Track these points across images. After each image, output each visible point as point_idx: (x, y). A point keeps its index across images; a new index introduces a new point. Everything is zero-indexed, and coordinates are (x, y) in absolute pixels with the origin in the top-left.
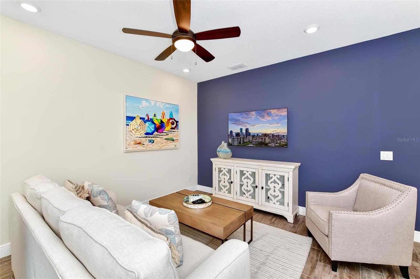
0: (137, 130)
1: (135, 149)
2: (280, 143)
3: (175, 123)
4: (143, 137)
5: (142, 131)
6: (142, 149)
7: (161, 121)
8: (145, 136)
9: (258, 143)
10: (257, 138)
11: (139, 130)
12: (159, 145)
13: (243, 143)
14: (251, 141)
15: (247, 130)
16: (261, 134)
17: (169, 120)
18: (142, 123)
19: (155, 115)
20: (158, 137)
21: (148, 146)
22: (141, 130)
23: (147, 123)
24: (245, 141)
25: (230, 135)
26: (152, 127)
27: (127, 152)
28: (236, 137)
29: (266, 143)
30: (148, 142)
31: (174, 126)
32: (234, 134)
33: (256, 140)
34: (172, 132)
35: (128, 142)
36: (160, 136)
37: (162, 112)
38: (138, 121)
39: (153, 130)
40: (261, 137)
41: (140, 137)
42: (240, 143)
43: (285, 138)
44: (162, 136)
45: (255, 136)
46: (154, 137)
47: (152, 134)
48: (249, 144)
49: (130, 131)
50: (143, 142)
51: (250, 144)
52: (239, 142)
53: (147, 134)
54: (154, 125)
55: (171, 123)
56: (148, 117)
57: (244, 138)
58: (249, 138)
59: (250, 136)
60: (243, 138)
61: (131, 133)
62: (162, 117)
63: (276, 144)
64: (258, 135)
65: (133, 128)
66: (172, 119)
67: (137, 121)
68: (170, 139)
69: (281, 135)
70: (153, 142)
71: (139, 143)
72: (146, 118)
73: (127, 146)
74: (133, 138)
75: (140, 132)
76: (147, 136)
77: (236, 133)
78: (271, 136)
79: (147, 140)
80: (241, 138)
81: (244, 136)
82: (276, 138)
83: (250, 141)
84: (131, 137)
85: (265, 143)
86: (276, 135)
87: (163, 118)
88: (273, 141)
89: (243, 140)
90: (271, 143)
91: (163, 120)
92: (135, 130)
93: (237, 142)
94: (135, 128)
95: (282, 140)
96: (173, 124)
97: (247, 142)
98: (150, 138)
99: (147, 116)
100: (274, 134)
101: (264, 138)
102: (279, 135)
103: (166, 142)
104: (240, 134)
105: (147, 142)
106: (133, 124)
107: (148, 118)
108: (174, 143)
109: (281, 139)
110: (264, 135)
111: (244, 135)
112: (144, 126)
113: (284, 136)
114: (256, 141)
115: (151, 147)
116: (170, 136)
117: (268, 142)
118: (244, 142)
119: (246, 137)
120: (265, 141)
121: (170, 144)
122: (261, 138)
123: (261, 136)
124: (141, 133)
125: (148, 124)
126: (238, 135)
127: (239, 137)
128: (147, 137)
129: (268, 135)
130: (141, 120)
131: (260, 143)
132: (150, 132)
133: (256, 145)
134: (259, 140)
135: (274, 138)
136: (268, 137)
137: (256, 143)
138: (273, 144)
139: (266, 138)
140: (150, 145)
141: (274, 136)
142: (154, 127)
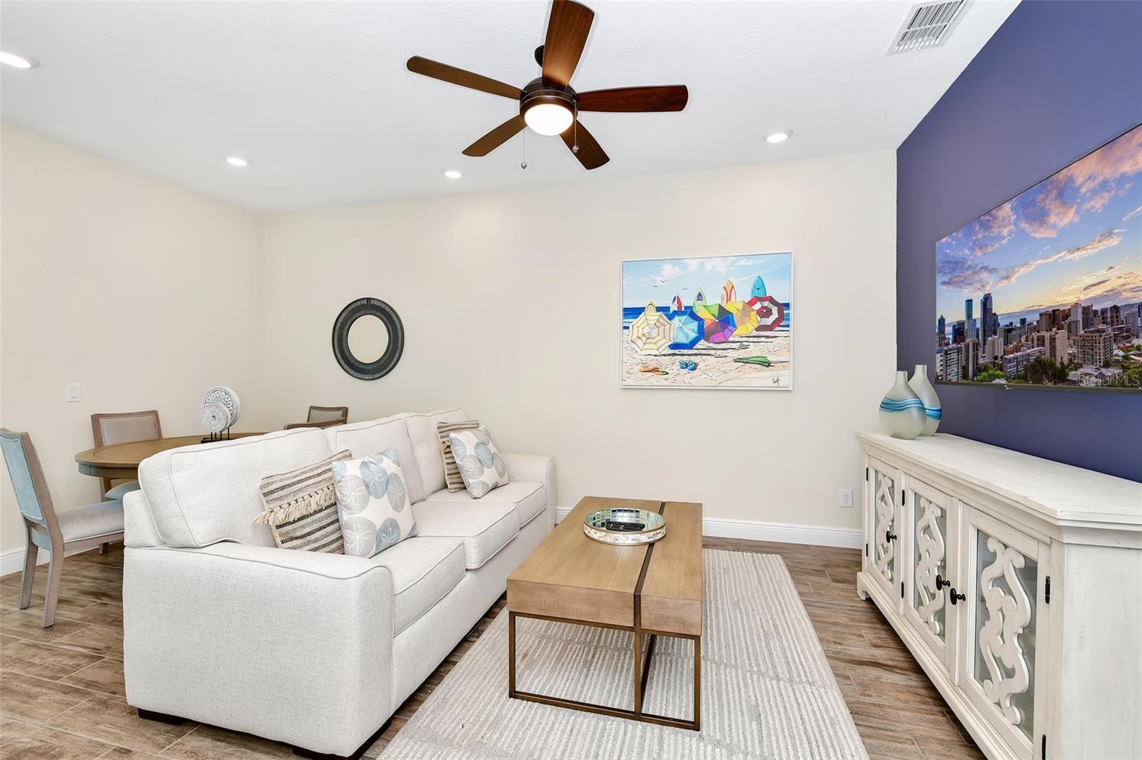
0: (648, 338)
1: (642, 383)
2: (1125, 363)
3: (775, 310)
4: (664, 355)
5: (660, 340)
6: (662, 384)
7: (721, 308)
8: (669, 353)
9: (1026, 368)
10: (1023, 339)
11: (653, 338)
12: (714, 377)
13: (974, 375)
14: (1001, 357)
16: (1038, 318)
17: (752, 303)
18: (661, 320)
19: (700, 295)
20: (710, 355)
21: (679, 379)
22: (659, 338)
23: (677, 318)
24: (981, 361)
25: (938, 338)
26: (692, 328)
27: (627, 389)
28: (955, 345)
29: (1058, 365)
30: (679, 368)
31: (769, 321)
32: (949, 330)
33: (1017, 354)
34: (763, 339)
35: (626, 367)
36: (719, 352)
37: (723, 285)
38: (652, 316)
39: (693, 335)
40: (1035, 335)
41: (656, 356)
42: (965, 372)
44: (725, 353)
45: (1015, 329)
46: (696, 355)
47: (691, 345)
48: (994, 377)
49: (632, 341)
50: (663, 366)
51: (998, 376)
52: (964, 368)
53: (675, 346)
54: (696, 323)
55: (759, 312)
56: (679, 302)
58: (993, 342)
59: (995, 334)
60: (976, 346)
61: (634, 346)
62: (722, 297)
63: (1104, 370)
64: (1023, 321)
65: (640, 335)
66: (761, 300)
67: (648, 317)
68: (754, 359)
69: (1132, 305)
70: (694, 369)
71: (655, 370)
72: (674, 308)
73: (625, 375)
74: (638, 357)
75: (657, 342)
76: (676, 351)
77: (954, 327)
78: (1080, 318)
79: (677, 361)
80: (967, 346)
81: (978, 337)
82: (1101, 327)
83: (996, 358)
84: (635, 355)
85: (1052, 365)
86: (1104, 311)
87: (729, 299)
88: (1087, 350)
89: (976, 357)
90: (1081, 366)
91: (729, 307)
92: (644, 339)
93: (958, 369)
94: (644, 333)
95: (1135, 342)
96: (765, 313)
97: (986, 369)
98: (685, 359)
99: (676, 302)
100: (1094, 308)
101: (1047, 335)
102: (1115, 309)
103: (739, 369)
104: (966, 326)
105: (676, 367)
106: (638, 325)
107: (680, 307)
108: (767, 372)
109: (1130, 333)
110: (1050, 315)
111: (978, 330)
112: (668, 327)
114: (1017, 358)
115: (687, 381)
116: (754, 350)
117: (1066, 362)
118: (977, 369)
119: (985, 344)
120: (1055, 356)
121: (752, 375)
122: (1039, 339)
123: (1035, 328)
124: (659, 344)
125: (680, 321)
126: (959, 332)
127: (963, 345)
128: (674, 355)
129: (1066, 315)
130: (660, 313)
131: (1032, 366)
132: (685, 341)
133: (1019, 378)
134: (1029, 351)
135: (1092, 332)
136: (1066, 326)
137: (1017, 368)
138: (1090, 371)
139: (1057, 336)
140: (686, 376)
141: (1092, 315)
142: (696, 328)
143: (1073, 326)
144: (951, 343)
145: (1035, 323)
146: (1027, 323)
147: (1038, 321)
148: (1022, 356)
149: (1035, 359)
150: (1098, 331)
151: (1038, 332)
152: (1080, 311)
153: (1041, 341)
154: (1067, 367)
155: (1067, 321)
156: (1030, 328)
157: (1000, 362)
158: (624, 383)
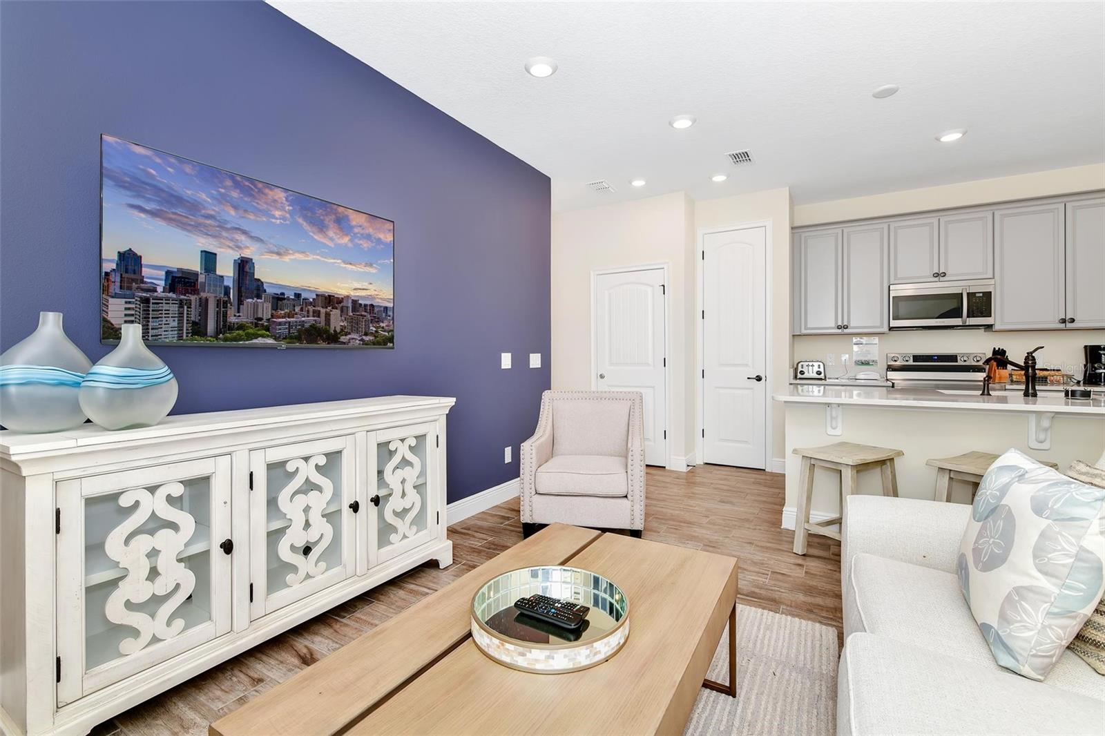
2: (375, 334)
9: (299, 331)
10: (297, 309)
13: (218, 332)
14: (268, 320)
15: (244, 266)
16: (315, 297)
24: (232, 319)
25: (116, 278)
28: (171, 295)
29: (332, 331)
33: (289, 320)
40: (311, 308)
42: (198, 329)
43: (389, 316)
45: (288, 299)
48: (257, 336)
51: (263, 336)
52: (194, 323)
57: (225, 303)
58: (256, 306)
59: (259, 297)
60: (223, 304)
63: (364, 337)
64: (297, 296)
69: (381, 307)
77: (168, 273)
78: (350, 305)
80: (204, 304)
81: (226, 294)
82: (363, 313)
83: (261, 319)
85: (327, 331)
86: (366, 305)
88: (354, 325)
89: (222, 316)
90: (350, 334)
93: (181, 323)
95: (382, 325)
97: (241, 327)
100: (360, 302)
101: (323, 311)
102: (372, 306)
104: (201, 279)
109: (379, 320)
110: (326, 298)
111: (226, 288)
113: (386, 308)
114: (290, 322)
117: (338, 330)
118: (224, 327)
119: (240, 302)
120: (329, 325)
122: (314, 312)
123: (311, 303)
126: (180, 282)
127: (193, 298)
129: (340, 301)
131: (307, 330)
133: (291, 338)
134: (303, 319)
135: (358, 315)
136: (339, 308)
137: (289, 330)
138: (355, 337)
139: (331, 313)
141: (358, 306)
143: (345, 311)
144: (160, 289)
145: (311, 300)
146: (302, 297)
147: (314, 299)
148: (296, 322)
149: (310, 326)
150: (362, 315)
151: (314, 307)
152: (350, 301)
153: (317, 314)
154: (339, 333)
155: (341, 305)
156: (306, 303)
157: (266, 324)
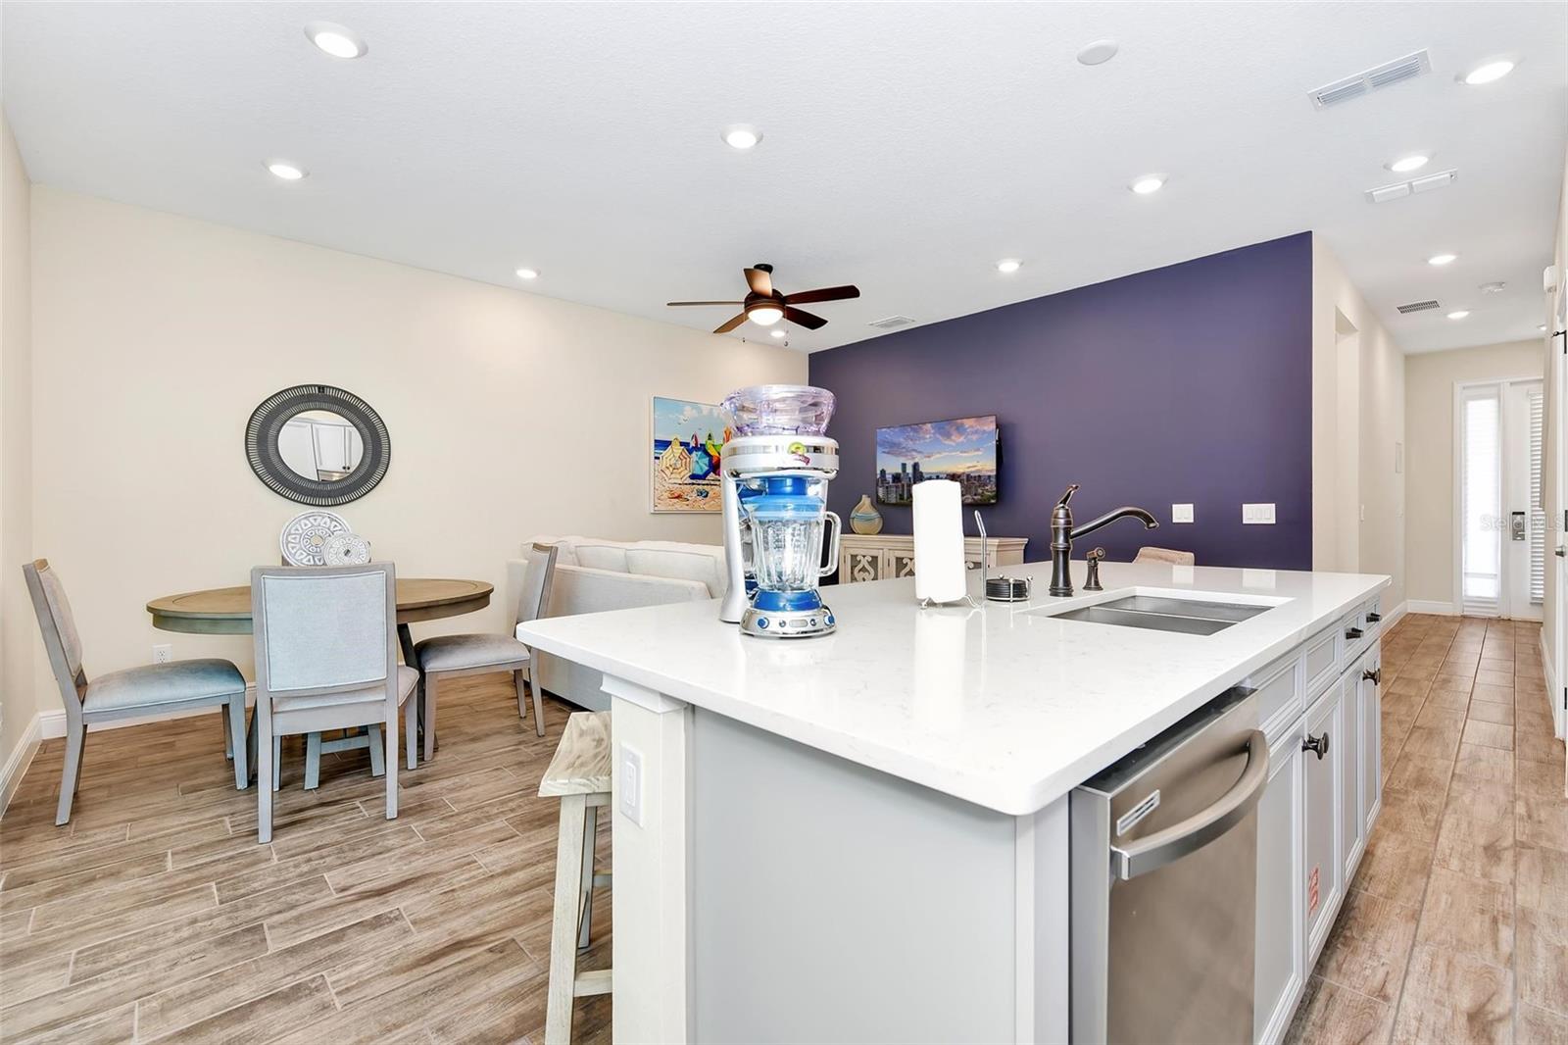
0: (674, 469)
1: (671, 508)
2: (982, 495)
6: (684, 509)
11: (678, 469)
13: (908, 498)
15: (916, 466)
21: (696, 505)
25: (880, 480)
27: (656, 513)
28: (894, 484)
30: (696, 495)
32: (889, 478)
35: (658, 494)
38: (678, 450)
41: (680, 484)
42: (902, 497)
43: (992, 482)
47: (704, 477)
49: (662, 470)
50: (685, 493)
52: (901, 495)
53: (693, 477)
56: (696, 440)
57: (909, 485)
61: (663, 475)
63: (974, 497)
64: (938, 477)
65: (668, 465)
67: (674, 450)
69: (985, 476)
70: (706, 496)
71: (679, 497)
72: (692, 444)
73: (656, 500)
74: (667, 485)
76: (694, 481)
77: (893, 475)
78: (965, 478)
79: (695, 489)
80: (903, 485)
81: (910, 481)
82: (974, 482)
84: (664, 483)
86: (975, 476)
88: (968, 490)
90: (965, 496)
92: (671, 469)
93: (896, 495)
94: (671, 463)
95: (986, 488)
98: (700, 487)
102: (979, 476)
104: (901, 476)
105: (694, 494)
106: (667, 456)
107: (696, 444)
109: (985, 485)
110: (951, 475)
111: (910, 478)
113: (989, 477)
115: (701, 506)
118: (909, 496)
124: (682, 474)
126: (896, 478)
127: (899, 484)
128: (693, 484)
129: (959, 476)
132: (701, 473)
135: (970, 483)
138: (968, 497)
140: (701, 501)
141: (970, 477)
142: (707, 462)
144: (890, 482)
147: (945, 477)
152: (965, 475)
158: (656, 508)
